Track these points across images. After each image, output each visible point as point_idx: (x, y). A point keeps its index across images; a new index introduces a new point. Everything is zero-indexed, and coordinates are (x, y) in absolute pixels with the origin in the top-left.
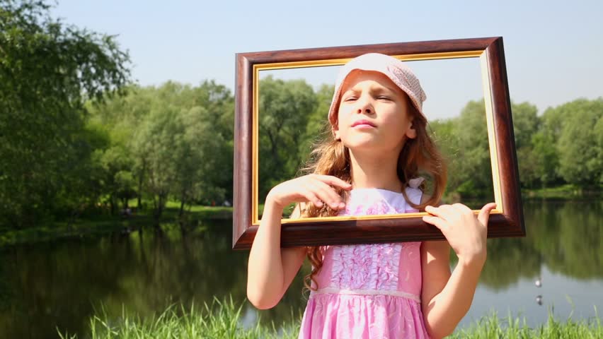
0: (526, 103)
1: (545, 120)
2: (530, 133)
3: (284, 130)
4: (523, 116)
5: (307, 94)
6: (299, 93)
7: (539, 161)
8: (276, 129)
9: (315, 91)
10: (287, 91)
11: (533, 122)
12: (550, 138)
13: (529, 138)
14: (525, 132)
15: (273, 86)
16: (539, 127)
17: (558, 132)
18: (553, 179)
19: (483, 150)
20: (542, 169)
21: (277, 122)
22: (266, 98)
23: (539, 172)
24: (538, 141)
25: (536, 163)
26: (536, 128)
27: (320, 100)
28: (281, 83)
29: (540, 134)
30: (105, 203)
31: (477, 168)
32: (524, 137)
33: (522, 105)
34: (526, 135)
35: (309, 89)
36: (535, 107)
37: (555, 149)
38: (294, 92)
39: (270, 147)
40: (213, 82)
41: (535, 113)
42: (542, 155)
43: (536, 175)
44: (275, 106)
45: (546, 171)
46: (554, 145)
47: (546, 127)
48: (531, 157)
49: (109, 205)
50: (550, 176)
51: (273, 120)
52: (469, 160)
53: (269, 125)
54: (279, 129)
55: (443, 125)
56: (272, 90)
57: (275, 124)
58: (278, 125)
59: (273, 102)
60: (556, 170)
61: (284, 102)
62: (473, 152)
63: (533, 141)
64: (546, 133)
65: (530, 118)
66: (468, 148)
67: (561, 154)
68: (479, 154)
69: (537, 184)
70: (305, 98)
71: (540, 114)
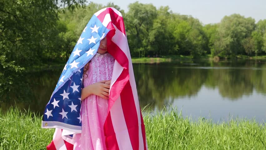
0: (250, 18)
1: (258, 26)
2: (251, 31)
3: (142, 26)
4: (248, 23)
5: (154, 10)
6: (150, 9)
7: (254, 43)
8: (139, 26)
9: (157, 9)
10: (145, 8)
11: (253, 26)
12: (260, 34)
13: (251, 33)
14: (249, 30)
15: (138, 6)
16: (255, 28)
17: (263, 31)
18: (260, 52)
19: (230, 38)
20: (256, 47)
21: (140, 22)
22: (135, 12)
23: (254, 49)
24: (254, 35)
25: (254, 45)
26: (254, 29)
27: (159, 13)
28: (142, 5)
29: (255, 32)
30: (64, 56)
31: (227, 46)
32: (248, 33)
33: (248, 19)
34: (249, 32)
35: (155, 8)
36: (254, 20)
37: (262, 39)
38: (148, 9)
39: (136, 33)
40: (113, 4)
41: (254, 22)
42: (256, 41)
43: (253, 50)
44: (140, 15)
45: (258, 48)
46: (261, 37)
47: (258, 28)
48: (251, 42)
49: (65, 56)
50: (259, 50)
51: (138, 21)
52: (224, 42)
53: (137, 23)
54: (140, 25)
55: (213, 26)
56: (139, 8)
57: (139, 23)
58: (140, 24)
59: (139, 13)
60: (262, 48)
61: (143, 14)
62: (226, 39)
63: (252, 34)
64: (259, 32)
65: (252, 24)
66: (224, 37)
67: (264, 41)
68: (229, 39)
69: (253, 54)
70: (152, 12)
71: (256, 23)
